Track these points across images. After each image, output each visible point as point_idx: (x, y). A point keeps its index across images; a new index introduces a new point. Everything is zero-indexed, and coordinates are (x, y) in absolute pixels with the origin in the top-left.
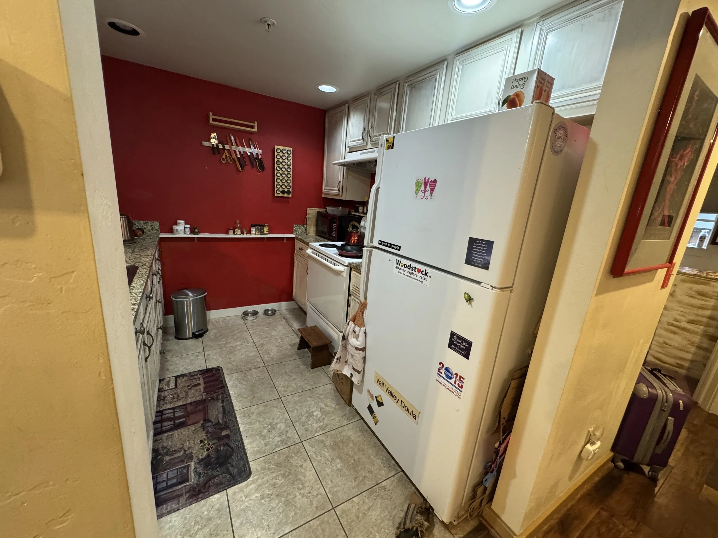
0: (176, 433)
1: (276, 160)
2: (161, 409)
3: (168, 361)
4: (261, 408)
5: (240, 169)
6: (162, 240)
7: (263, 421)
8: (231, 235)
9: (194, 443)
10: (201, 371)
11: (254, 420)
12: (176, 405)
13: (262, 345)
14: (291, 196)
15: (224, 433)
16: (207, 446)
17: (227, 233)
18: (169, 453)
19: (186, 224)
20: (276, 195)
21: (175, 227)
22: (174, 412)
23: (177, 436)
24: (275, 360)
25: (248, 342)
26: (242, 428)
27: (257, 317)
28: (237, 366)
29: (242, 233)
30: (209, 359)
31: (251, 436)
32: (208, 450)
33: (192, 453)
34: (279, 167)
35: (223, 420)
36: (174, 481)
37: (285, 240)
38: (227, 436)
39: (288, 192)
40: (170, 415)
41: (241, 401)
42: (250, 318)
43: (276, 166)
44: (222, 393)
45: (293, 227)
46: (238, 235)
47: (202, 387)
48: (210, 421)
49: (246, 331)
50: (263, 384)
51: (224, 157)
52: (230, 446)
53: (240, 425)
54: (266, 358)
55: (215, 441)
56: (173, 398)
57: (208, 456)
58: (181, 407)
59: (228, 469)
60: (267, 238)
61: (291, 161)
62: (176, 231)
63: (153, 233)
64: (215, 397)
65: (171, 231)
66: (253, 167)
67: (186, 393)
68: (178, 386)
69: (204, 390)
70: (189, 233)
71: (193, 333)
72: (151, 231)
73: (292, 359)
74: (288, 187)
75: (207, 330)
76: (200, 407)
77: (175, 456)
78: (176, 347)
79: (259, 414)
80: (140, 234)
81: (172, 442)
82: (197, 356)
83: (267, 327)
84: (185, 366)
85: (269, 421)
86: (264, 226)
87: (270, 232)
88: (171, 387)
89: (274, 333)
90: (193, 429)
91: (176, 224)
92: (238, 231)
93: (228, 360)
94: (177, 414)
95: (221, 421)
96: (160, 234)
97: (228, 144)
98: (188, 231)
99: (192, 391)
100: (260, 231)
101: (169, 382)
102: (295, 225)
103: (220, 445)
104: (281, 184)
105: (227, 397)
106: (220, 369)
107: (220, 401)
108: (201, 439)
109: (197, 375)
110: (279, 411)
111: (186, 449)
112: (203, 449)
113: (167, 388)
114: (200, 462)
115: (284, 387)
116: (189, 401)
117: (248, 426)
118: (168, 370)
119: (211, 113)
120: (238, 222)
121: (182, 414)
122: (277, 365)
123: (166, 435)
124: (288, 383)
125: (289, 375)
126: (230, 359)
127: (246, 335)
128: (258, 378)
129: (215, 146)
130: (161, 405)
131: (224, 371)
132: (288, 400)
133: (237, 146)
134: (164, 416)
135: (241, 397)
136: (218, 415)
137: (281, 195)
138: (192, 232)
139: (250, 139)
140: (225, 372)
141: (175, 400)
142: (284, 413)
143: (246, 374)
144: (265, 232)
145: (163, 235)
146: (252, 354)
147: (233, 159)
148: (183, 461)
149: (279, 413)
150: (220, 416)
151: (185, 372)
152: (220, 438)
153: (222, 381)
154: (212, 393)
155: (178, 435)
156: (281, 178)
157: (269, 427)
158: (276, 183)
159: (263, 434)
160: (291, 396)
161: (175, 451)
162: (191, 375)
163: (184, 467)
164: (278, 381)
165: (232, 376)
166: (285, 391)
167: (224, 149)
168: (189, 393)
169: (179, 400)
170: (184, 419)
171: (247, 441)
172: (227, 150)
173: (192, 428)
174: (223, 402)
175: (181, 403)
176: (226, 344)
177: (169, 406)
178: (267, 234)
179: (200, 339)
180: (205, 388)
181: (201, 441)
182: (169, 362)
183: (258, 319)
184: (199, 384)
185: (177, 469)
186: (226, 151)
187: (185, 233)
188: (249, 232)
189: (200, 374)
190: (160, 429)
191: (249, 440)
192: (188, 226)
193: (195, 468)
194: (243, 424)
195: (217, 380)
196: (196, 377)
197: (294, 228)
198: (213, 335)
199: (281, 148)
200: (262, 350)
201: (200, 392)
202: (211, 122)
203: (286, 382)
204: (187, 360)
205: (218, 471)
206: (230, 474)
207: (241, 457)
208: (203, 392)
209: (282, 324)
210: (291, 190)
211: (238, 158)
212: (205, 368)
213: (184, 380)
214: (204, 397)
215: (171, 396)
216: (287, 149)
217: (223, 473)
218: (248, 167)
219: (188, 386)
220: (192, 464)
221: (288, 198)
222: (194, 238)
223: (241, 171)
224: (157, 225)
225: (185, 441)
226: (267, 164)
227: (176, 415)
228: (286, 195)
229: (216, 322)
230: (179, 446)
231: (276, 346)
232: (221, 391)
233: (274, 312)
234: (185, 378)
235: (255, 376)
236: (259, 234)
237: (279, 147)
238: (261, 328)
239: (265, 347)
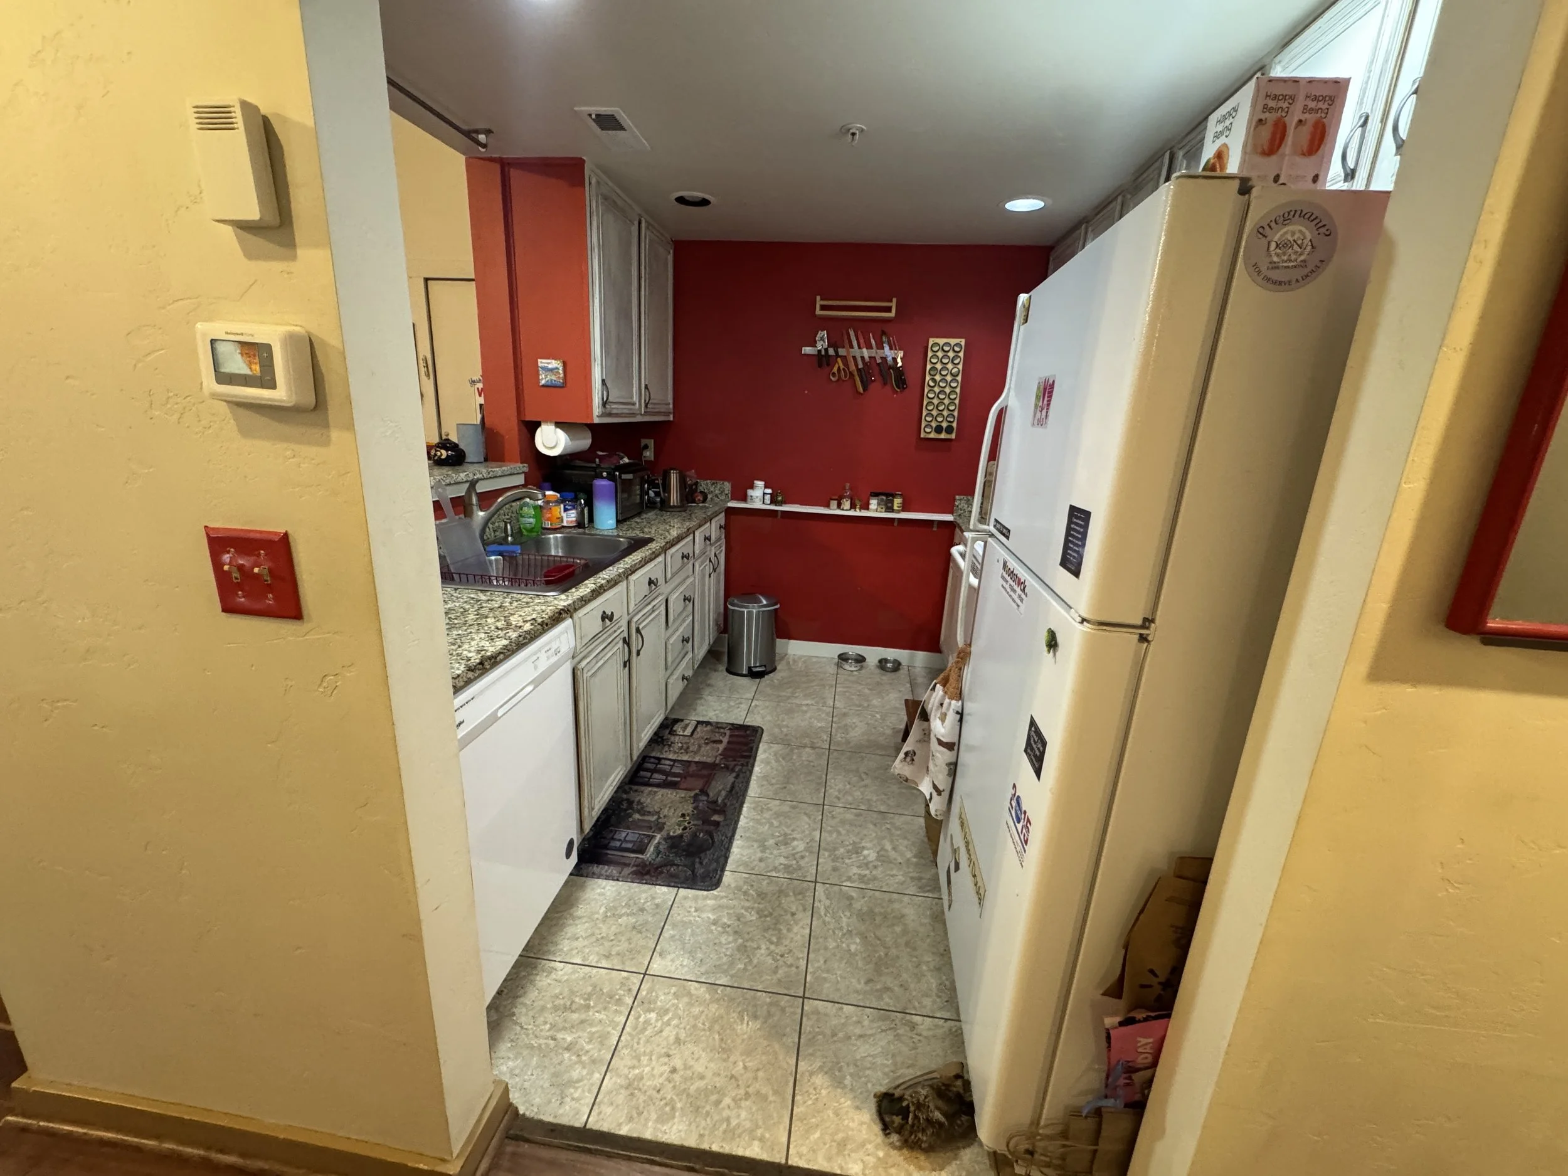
0: (662, 792)
1: (929, 367)
2: (661, 756)
3: (701, 698)
4: (786, 808)
5: (861, 390)
6: (730, 511)
7: (777, 827)
8: (834, 511)
9: (674, 813)
10: (733, 724)
11: (764, 818)
12: (679, 758)
13: (845, 715)
14: (953, 436)
15: (716, 818)
16: (686, 824)
17: (828, 506)
18: (642, 812)
19: (766, 487)
20: (922, 435)
21: (750, 492)
22: (672, 766)
23: (660, 796)
24: (852, 744)
25: (824, 704)
26: (743, 821)
27: (862, 667)
28: (786, 735)
29: (853, 506)
30: (753, 712)
31: (748, 839)
32: (685, 828)
33: (665, 823)
34: (934, 381)
35: (723, 800)
36: (630, 846)
37: (935, 525)
38: (717, 824)
39: (949, 430)
40: (667, 767)
41: (762, 786)
42: (847, 667)
43: (928, 378)
44: (742, 765)
45: (954, 500)
46: (846, 510)
47: (721, 747)
48: (708, 795)
49: (831, 686)
50: (810, 773)
51: (835, 370)
52: (712, 838)
53: (742, 817)
54: (838, 737)
55: (700, 822)
56: (681, 748)
57: (681, 836)
58: (683, 763)
59: (693, 864)
60: (900, 520)
61: (960, 367)
62: (749, 498)
63: (721, 500)
64: (731, 767)
65: (744, 498)
66: (885, 384)
67: (700, 746)
68: (694, 736)
69: (723, 751)
70: (769, 502)
71: (750, 668)
72: (719, 496)
73: (883, 753)
74: (949, 419)
75: (774, 670)
76: (705, 772)
77: (646, 818)
78: (721, 684)
79: (778, 815)
80: (699, 500)
81: (651, 799)
82: (741, 703)
83: (870, 689)
84: (717, 712)
85: (786, 829)
86: (894, 496)
87: (905, 508)
88: (686, 733)
89: (876, 702)
90: (683, 795)
91: (752, 487)
92: (847, 504)
93: (779, 722)
94: (676, 770)
95: (720, 801)
96: (728, 502)
97: (843, 347)
98: (768, 497)
99: (708, 748)
100: (886, 505)
101: (687, 725)
102: (957, 498)
103: (702, 831)
104: (935, 413)
105: (745, 772)
106: (760, 731)
107: (734, 775)
108: (684, 812)
109: (724, 729)
110: (809, 824)
111: (661, 816)
112: (679, 825)
113: (681, 733)
114: (668, 838)
115: (839, 791)
116: (697, 759)
117: (751, 824)
118: (695, 710)
119: (818, 298)
120: (848, 485)
121: (681, 772)
122: (848, 754)
123: (650, 789)
124: (850, 788)
125: (860, 777)
126: (783, 721)
127: (828, 694)
128: (806, 763)
129: (823, 353)
130: (663, 752)
131: (763, 735)
132: (834, 813)
133: (860, 347)
134: (659, 766)
135: (767, 781)
136: (721, 791)
137: (933, 435)
138: (773, 501)
139: (884, 333)
140: (765, 737)
141: (683, 751)
142: (815, 830)
143: (792, 750)
144: (895, 508)
145: (731, 504)
146: (819, 725)
147: (850, 373)
148: (651, 828)
149: (807, 826)
150: (724, 793)
151: (714, 720)
152: (706, 821)
153: (752, 748)
154: (731, 759)
155: (662, 795)
156: (936, 401)
157: (780, 839)
158: (924, 413)
159: (766, 843)
160: (842, 809)
161: (649, 812)
162: (718, 726)
163: (649, 836)
164: (835, 779)
165: (771, 747)
166: (839, 799)
167: (837, 355)
168: (703, 749)
169: (687, 753)
170: (679, 779)
171: (739, 842)
172: (841, 357)
173: (682, 794)
174: (736, 777)
175: (685, 758)
176: (789, 698)
177: (671, 756)
178: (898, 512)
179: (758, 680)
180: (725, 749)
181: (683, 815)
182: (702, 701)
183: (863, 671)
184: (721, 742)
185: (640, 834)
186: (839, 360)
187: (763, 503)
188: (866, 507)
189: (730, 729)
190: (647, 780)
191: (742, 843)
192: (769, 491)
193: (659, 843)
194: (747, 818)
195: (746, 744)
196: (722, 730)
197: (957, 504)
198: (778, 680)
199: (941, 341)
200: (839, 723)
201: (717, 752)
202: (818, 312)
203: (848, 786)
204: (725, 705)
205: (681, 860)
206: (693, 872)
207: (719, 858)
208: (720, 755)
209: (900, 691)
210: (954, 425)
211: (859, 370)
212: (741, 723)
213: (705, 729)
214: (717, 762)
215: (680, 745)
216: (953, 341)
217: (685, 866)
218: (876, 387)
219: (707, 739)
220: (658, 837)
221: (950, 440)
222: (777, 511)
223: (860, 393)
224: (727, 486)
225: (665, 806)
226: (911, 377)
227: (673, 771)
228: (943, 436)
229: (794, 661)
230: (656, 808)
231: (868, 724)
232: (743, 761)
233: (897, 666)
234: (709, 728)
235: (804, 759)
236: (884, 510)
237: (936, 340)
238: (860, 688)
239: (848, 721)
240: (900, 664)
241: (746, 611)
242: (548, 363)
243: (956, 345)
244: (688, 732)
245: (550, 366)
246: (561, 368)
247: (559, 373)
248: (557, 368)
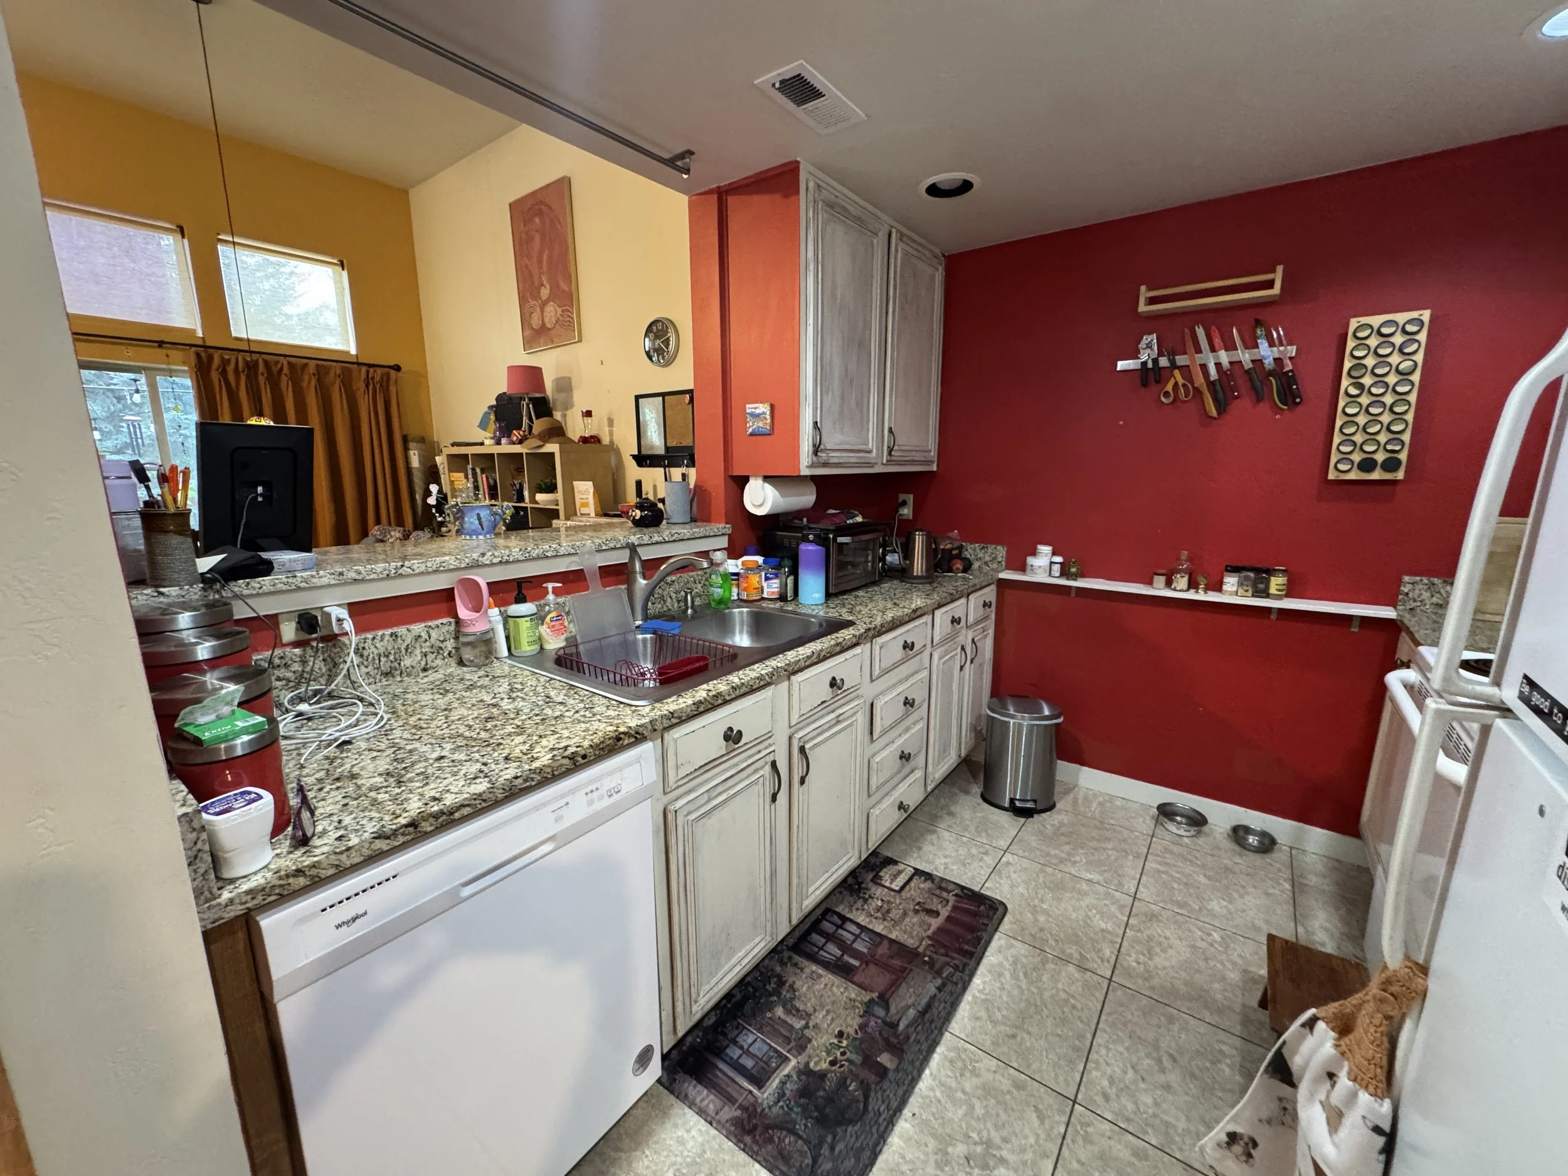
0: (828, 978)
1: (1348, 364)
2: (848, 916)
3: (934, 832)
4: (1004, 1083)
5: (1214, 413)
6: (1002, 584)
7: (979, 1119)
8: (1159, 589)
9: (829, 1026)
10: (963, 888)
11: (963, 1091)
12: (870, 927)
13: (1152, 917)
14: (1400, 475)
15: (885, 1059)
16: (839, 1054)
17: (1150, 582)
18: (789, 1006)
19: (1054, 553)
20: (1332, 475)
21: (1030, 560)
22: (857, 937)
23: (822, 986)
24: (1156, 982)
25: (1120, 887)
26: (925, 1083)
27: (1199, 832)
28: (1042, 930)
29: (1193, 585)
30: (1000, 873)
31: (925, 1123)
32: (833, 1063)
33: (810, 1041)
34: (1361, 387)
35: (908, 1027)
36: (749, 1063)
37: (1356, 623)
38: (882, 1072)
39: (1391, 464)
40: (850, 935)
41: (978, 1019)
42: (1172, 827)
43: (1345, 382)
44: (956, 968)
45: (1399, 582)
46: (1180, 590)
47: (935, 923)
48: (887, 1009)
49: (1137, 856)
50: (1064, 1021)
51: (1169, 387)
52: (866, 1097)
53: (927, 1072)
54: (1130, 960)
55: (857, 1058)
56: (878, 909)
57: (822, 1076)
58: (873, 936)
59: (820, 1144)
60: (1281, 611)
61: (1419, 358)
62: (1028, 568)
63: (993, 569)
64: (937, 966)
65: (1022, 568)
66: (1259, 399)
67: (905, 914)
68: (903, 893)
69: (934, 933)
70: (1058, 574)
71: (1012, 801)
72: (989, 564)
73: (1215, 1019)
74: (1389, 447)
75: (1051, 808)
76: (897, 963)
77: (791, 1020)
78: (967, 814)
79: (988, 1091)
80: (958, 569)
81: (809, 988)
82: (986, 853)
83: (1209, 878)
84: (948, 860)
85: (993, 1133)
86: (1270, 572)
87: (1291, 592)
88: (893, 886)
89: (1216, 905)
90: (853, 996)
91: (1034, 553)
92: (1182, 582)
93: (1036, 902)
94: (860, 946)
95: (902, 1026)
96: (1000, 572)
97: (1185, 353)
98: (1056, 569)
99: (915, 920)
100: (1254, 586)
101: (900, 872)
102: (1406, 578)
103: (855, 1077)
104: (1359, 438)
105: (956, 984)
106: (1001, 909)
107: (939, 981)
108: (843, 1028)
109: (949, 892)
110: (1038, 1135)
111: (811, 1024)
112: (828, 1053)
113: (887, 884)
114: (805, 1072)
115: (1112, 1080)
116: (893, 936)
117: (938, 1094)
118: (920, 849)
119: (1143, 288)
120: (1184, 554)
121: (865, 950)
122: (1145, 1001)
123: (814, 968)
124: (1135, 1082)
125: (1159, 1061)
126: (1042, 901)
127: (1131, 869)
128: (1063, 995)
129: (1150, 365)
130: (854, 908)
131: (1006, 919)
132: (1090, 1130)
133: (1213, 349)
134: (840, 931)
135: (988, 1010)
136: (909, 1007)
137: (1353, 476)
138: (1064, 573)
139: (1258, 323)
140: (1006, 925)
141: (879, 915)
142: (1045, 1155)
143: (1044, 962)
144: (1273, 590)
145: (1003, 575)
146: (1103, 925)
147: (1195, 389)
148: (788, 1040)
149: (1032, 1140)
150: (912, 1013)
151: (939, 873)
152: (869, 1062)
153: (979, 939)
154: (942, 951)
155: (826, 985)
156: (1362, 420)
157: (979, 1149)
158: (1337, 439)
159: (950, 1150)
160: (1107, 1126)
161: (798, 1010)
162: (940, 885)
163: (780, 1055)
164: (1108, 1049)
165: (1012, 946)
166: (1106, 1097)
167: (1173, 365)
168: (908, 920)
169: (884, 920)
170: (856, 963)
171: (907, 1125)
172: (1180, 368)
173: (853, 992)
174: (939, 989)
175: (879, 928)
176: (1062, 861)
177: (862, 919)
178: (1278, 598)
179: (1023, 820)
180: (940, 929)
181: (841, 1034)
182: (934, 837)
183: (1201, 841)
184: (937, 914)
185: (771, 1047)
186: (1177, 372)
187: (1050, 575)
188: (1218, 587)
189: (956, 895)
190: (816, 949)
191: (911, 1131)
192: (1059, 559)
193: (788, 1076)
194: (934, 1079)
195: (972, 929)
196: (945, 894)
197: (1405, 589)
198: (1053, 825)
199: (1376, 320)
200: (1139, 930)
201: (925, 931)
202: (1142, 308)
203: (1130, 1074)
204: (962, 851)
205: (806, 1126)
206: (815, 1160)
207: (862, 1149)
208: (929, 937)
209: (1268, 894)
210: (1403, 456)
211: (1211, 385)
212: (977, 889)
213: (922, 886)
214: (921, 950)
215: (879, 903)
216: (1401, 317)
217: (807, 1142)
218: (1243, 406)
219: (919, 903)
220: (793, 1062)
221: (1394, 482)
222: (1070, 587)
223: (1215, 418)
224: (1001, 552)
225: (822, 1006)
226: (1312, 387)
227: (855, 945)
228: (1376, 475)
229: (1086, 798)
230: (810, 1010)
231: (1193, 947)
232: (959, 960)
233: (1268, 844)
234: (928, 885)
235: (1060, 986)
236: (1250, 593)
237: (1364, 320)
238: (1188, 869)
239: (1156, 930)
240: (1273, 842)
241: (1012, 721)
242: (755, 408)
243: (1410, 322)
244: (896, 885)
245: (757, 411)
246: (768, 413)
247: (766, 419)
248: (764, 413)
